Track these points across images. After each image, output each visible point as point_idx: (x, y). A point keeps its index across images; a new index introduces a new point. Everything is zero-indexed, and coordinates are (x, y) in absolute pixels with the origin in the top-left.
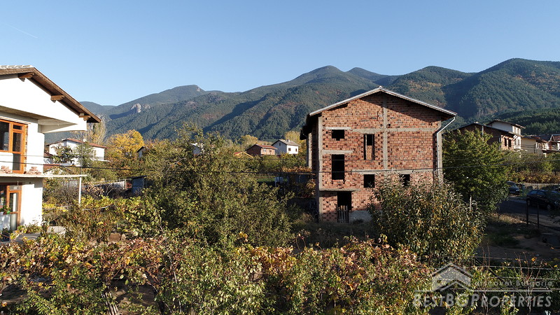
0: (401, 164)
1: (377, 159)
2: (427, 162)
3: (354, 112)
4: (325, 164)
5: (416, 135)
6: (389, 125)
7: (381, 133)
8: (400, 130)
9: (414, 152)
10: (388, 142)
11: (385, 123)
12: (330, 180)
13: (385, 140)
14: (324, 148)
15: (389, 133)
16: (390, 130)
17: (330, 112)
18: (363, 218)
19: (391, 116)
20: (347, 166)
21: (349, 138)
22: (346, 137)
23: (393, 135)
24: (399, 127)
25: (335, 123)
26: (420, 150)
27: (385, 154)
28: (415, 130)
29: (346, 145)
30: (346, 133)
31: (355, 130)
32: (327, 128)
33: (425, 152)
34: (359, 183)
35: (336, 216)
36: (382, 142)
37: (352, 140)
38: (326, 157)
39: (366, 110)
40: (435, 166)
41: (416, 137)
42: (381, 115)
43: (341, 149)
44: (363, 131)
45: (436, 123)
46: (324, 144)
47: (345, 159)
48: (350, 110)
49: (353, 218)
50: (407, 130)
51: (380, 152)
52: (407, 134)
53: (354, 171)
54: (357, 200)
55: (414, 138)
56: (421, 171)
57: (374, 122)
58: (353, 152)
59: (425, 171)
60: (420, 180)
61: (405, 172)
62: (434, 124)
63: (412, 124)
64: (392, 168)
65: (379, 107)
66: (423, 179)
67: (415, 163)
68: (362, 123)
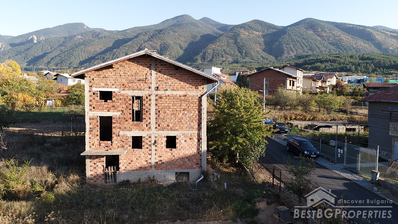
0: (168, 126)
1: (144, 121)
2: (192, 124)
3: (122, 73)
4: (91, 126)
5: (183, 98)
6: (158, 87)
7: (150, 95)
8: (168, 93)
9: (181, 115)
10: (156, 105)
11: (153, 86)
12: (97, 142)
13: (153, 102)
14: (90, 110)
15: (156, 95)
16: (159, 93)
17: (97, 73)
18: (130, 179)
19: (159, 79)
20: (114, 128)
21: (117, 100)
22: (114, 99)
23: (161, 98)
24: (167, 90)
25: (103, 84)
26: (186, 112)
27: (153, 116)
28: (182, 93)
29: (113, 106)
30: (114, 94)
31: (122, 92)
32: (94, 89)
33: (191, 114)
34: (127, 144)
35: (103, 177)
36: (150, 105)
37: (120, 101)
38: (93, 119)
39: (134, 71)
40: (199, 129)
41: (184, 101)
42: (149, 77)
43: (108, 111)
44: (131, 93)
45: (202, 86)
46: (90, 105)
47: (113, 121)
48: (118, 71)
49: (120, 179)
50: (175, 93)
51: (148, 114)
52: (174, 97)
53: (121, 133)
54: (125, 161)
55: (181, 101)
56: (186, 132)
57: (142, 84)
58: (121, 114)
59: (190, 132)
60: (185, 141)
61: (172, 134)
62: (200, 88)
63: (179, 87)
64: (159, 130)
65: (148, 69)
66: (188, 140)
67: (182, 125)
68: (130, 85)
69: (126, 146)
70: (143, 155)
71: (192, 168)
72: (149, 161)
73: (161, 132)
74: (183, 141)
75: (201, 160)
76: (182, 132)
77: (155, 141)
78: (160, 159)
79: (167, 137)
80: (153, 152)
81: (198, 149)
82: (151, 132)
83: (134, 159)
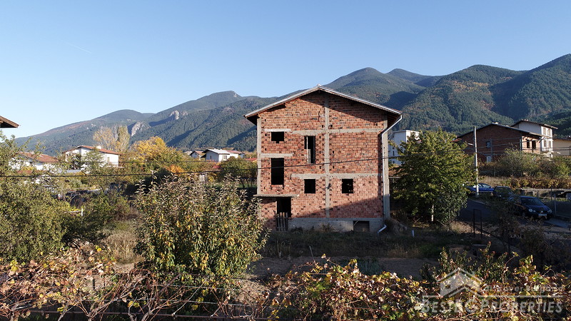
0: (344, 167)
1: (317, 162)
2: (371, 165)
3: (294, 112)
4: (263, 169)
5: (360, 136)
6: (331, 126)
7: (323, 135)
8: (342, 131)
9: (358, 155)
10: (330, 144)
11: (327, 124)
12: (268, 186)
13: (327, 142)
14: (262, 152)
15: (330, 134)
16: (333, 131)
17: (269, 113)
18: (302, 227)
19: (333, 117)
20: (286, 170)
21: (289, 140)
22: (285, 140)
23: (335, 137)
24: (341, 128)
25: (275, 125)
26: (364, 152)
27: (327, 157)
28: (358, 131)
29: (285, 147)
30: (285, 135)
31: (295, 132)
32: (266, 130)
33: (370, 154)
34: (299, 188)
35: (274, 223)
36: (323, 145)
37: (292, 142)
38: (265, 161)
39: (307, 110)
40: (380, 170)
41: (361, 139)
42: (322, 116)
43: (280, 152)
44: (303, 133)
45: (382, 122)
46: (262, 147)
47: (285, 163)
48: (290, 111)
49: (292, 225)
50: (350, 131)
51: (321, 155)
52: (350, 135)
53: (294, 176)
54: (297, 207)
55: (357, 139)
56: (365, 175)
57: (315, 123)
58: (293, 155)
59: (369, 174)
60: (364, 185)
61: (348, 176)
62: (379, 124)
63: (356, 124)
64: (334, 172)
65: (321, 107)
66: (367, 183)
67: (359, 167)
68: (302, 124)
69: (298, 190)
70: (316, 200)
71: (372, 216)
72: (323, 207)
73: (335, 174)
74: (361, 185)
75: (383, 207)
76: (360, 174)
77: (330, 184)
78: (335, 204)
79: (343, 180)
80: (328, 197)
81: (379, 194)
82: (325, 175)
83: (307, 205)
